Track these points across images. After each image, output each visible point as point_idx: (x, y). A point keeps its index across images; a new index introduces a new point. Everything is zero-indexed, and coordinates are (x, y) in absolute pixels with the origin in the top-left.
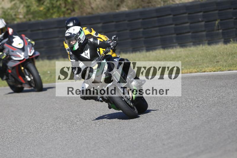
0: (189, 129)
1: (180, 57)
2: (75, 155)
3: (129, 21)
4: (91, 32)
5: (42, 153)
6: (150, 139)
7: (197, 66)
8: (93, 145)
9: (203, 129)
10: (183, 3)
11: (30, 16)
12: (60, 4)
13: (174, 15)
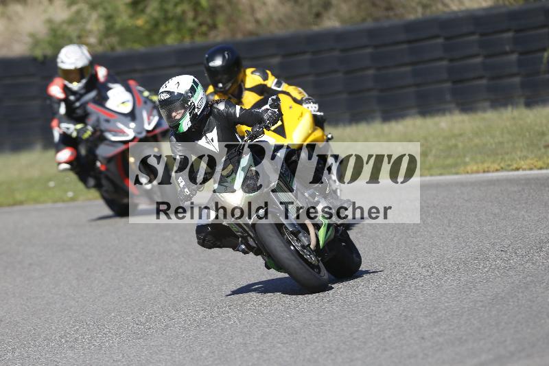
0: (481, 301)
1: (461, 135)
2: (216, 362)
3: (343, 51)
4: (266, 78)
5: (140, 358)
6: (391, 327)
7: (500, 157)
8: (258, 339)
9: (513, 302)
10: (467, 11)
11: (114, 40)
12: (184, 12)
13: (447, 39)
